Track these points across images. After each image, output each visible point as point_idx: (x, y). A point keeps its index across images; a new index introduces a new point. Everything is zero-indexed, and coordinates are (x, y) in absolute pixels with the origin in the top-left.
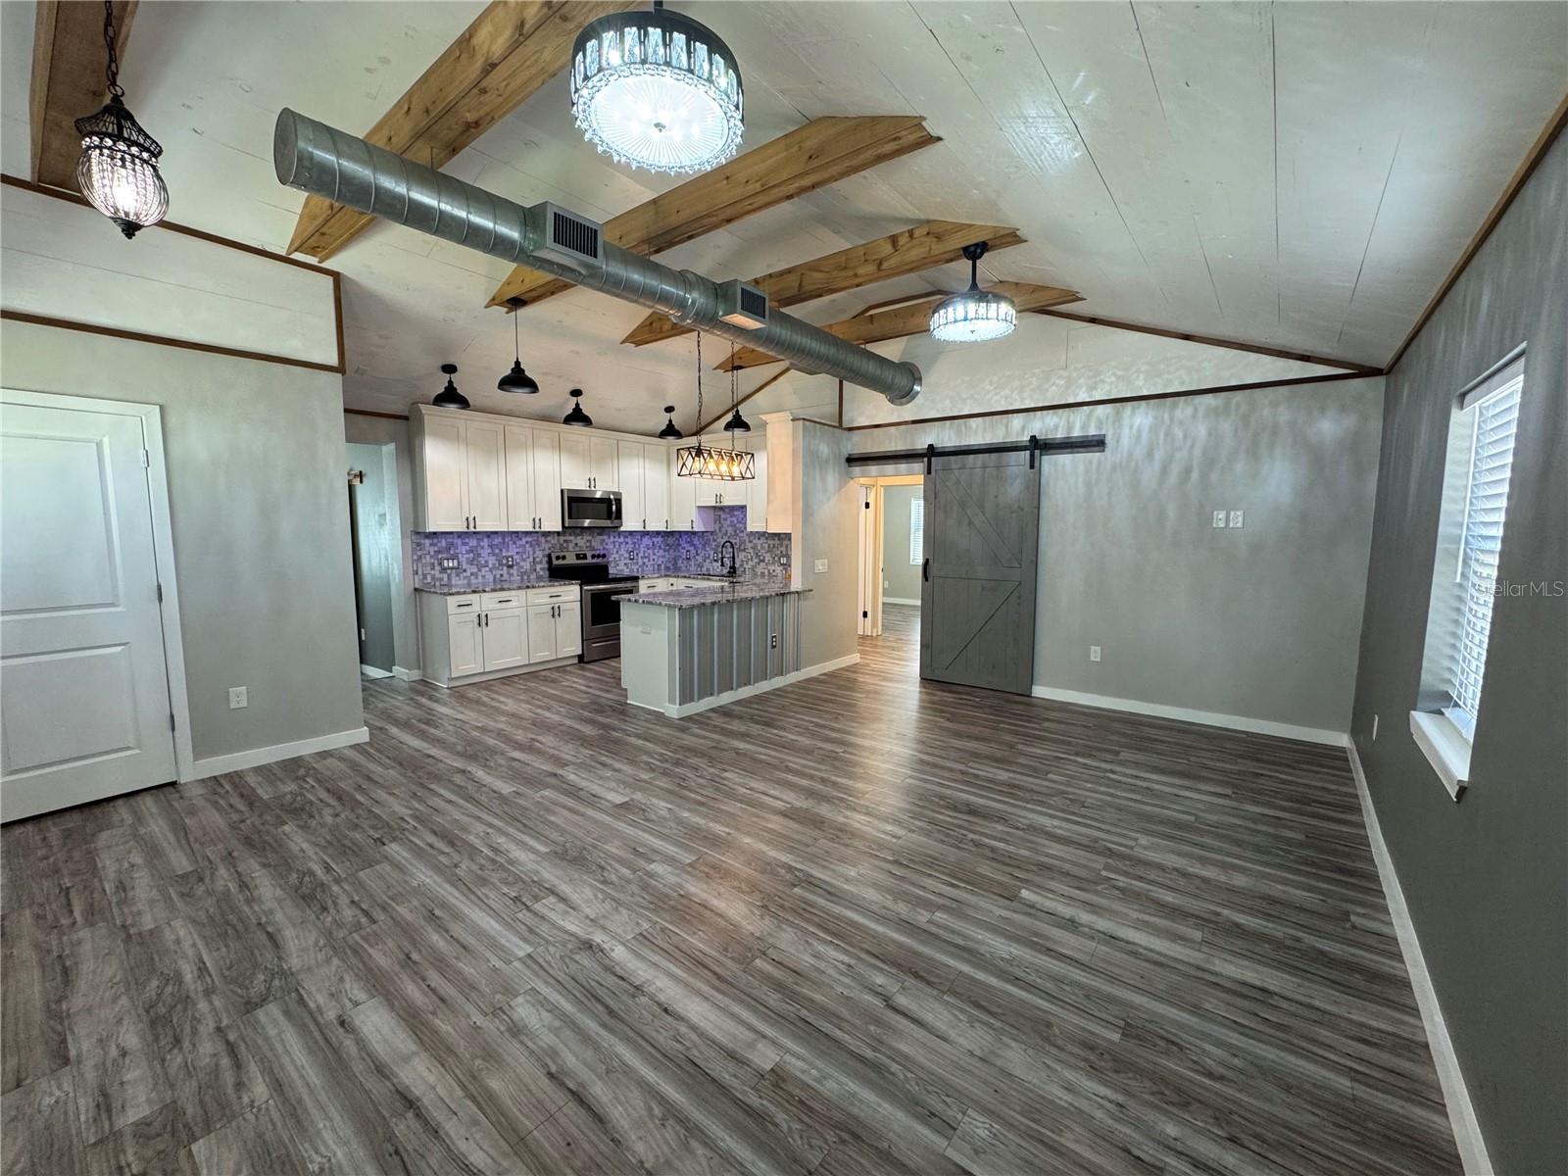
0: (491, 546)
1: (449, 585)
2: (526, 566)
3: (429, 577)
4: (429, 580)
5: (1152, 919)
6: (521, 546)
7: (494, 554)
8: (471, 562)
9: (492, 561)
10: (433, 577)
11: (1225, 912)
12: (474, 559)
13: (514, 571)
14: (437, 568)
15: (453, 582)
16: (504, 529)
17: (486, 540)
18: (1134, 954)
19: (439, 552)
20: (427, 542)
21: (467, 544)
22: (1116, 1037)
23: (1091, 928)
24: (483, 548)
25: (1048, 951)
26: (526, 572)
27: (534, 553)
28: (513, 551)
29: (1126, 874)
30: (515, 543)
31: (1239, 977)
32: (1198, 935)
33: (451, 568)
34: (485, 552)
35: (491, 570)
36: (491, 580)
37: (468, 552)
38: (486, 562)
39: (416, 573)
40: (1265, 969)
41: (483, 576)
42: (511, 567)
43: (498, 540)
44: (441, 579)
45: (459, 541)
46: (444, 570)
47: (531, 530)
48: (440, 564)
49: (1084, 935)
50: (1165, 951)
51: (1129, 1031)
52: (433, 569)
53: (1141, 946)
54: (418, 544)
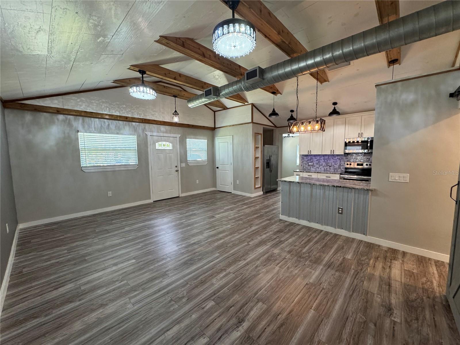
0: (324, 159)
1: (310, 170)
2: (337, 166)
3: (305, 167)
4: (305, 168)
5: (98, 282)
6: (335, 160)
7: (325, 162)
8: (317, 164)
9: (324, 164)
10: (306, 167)
11: (78, 303)
12: (318, 163)
13: (332, 168)
14: (307, 165)
15: (311, 169)
16: (321, 154)
17: (322, 157)
18: (95, 271)
19: (308, 160)
20: (305, 157)
21: (316, 158)
22: (86, 258)
23: (111, 267)
24: (321, 159)
25: (113, 258)
26: (336, 169)
27: (340, 162)
28: (332, 161)
29: (119, 287)
30: (333, 158)
31: (65, 286)
32: (82, 288)
33: (311, 165)
34: (322, 161)
35: (323, 167)
36: (323, 170)
37: (316, 161)
38: (322, 164)
39: (302, 165)
40: (58, 294)
41: (321, 168)
42: (331, 166)
43: (326, 157)
44: (308, 168)
45: (314, 157)
46: (309, 165)
47: (330, 154)
48: (308, 164)
49: (110, 265)
50: (89, 277)
51: (85, 260)
52: (306, 165)
53: (95, 273)
54: (303, 158)
